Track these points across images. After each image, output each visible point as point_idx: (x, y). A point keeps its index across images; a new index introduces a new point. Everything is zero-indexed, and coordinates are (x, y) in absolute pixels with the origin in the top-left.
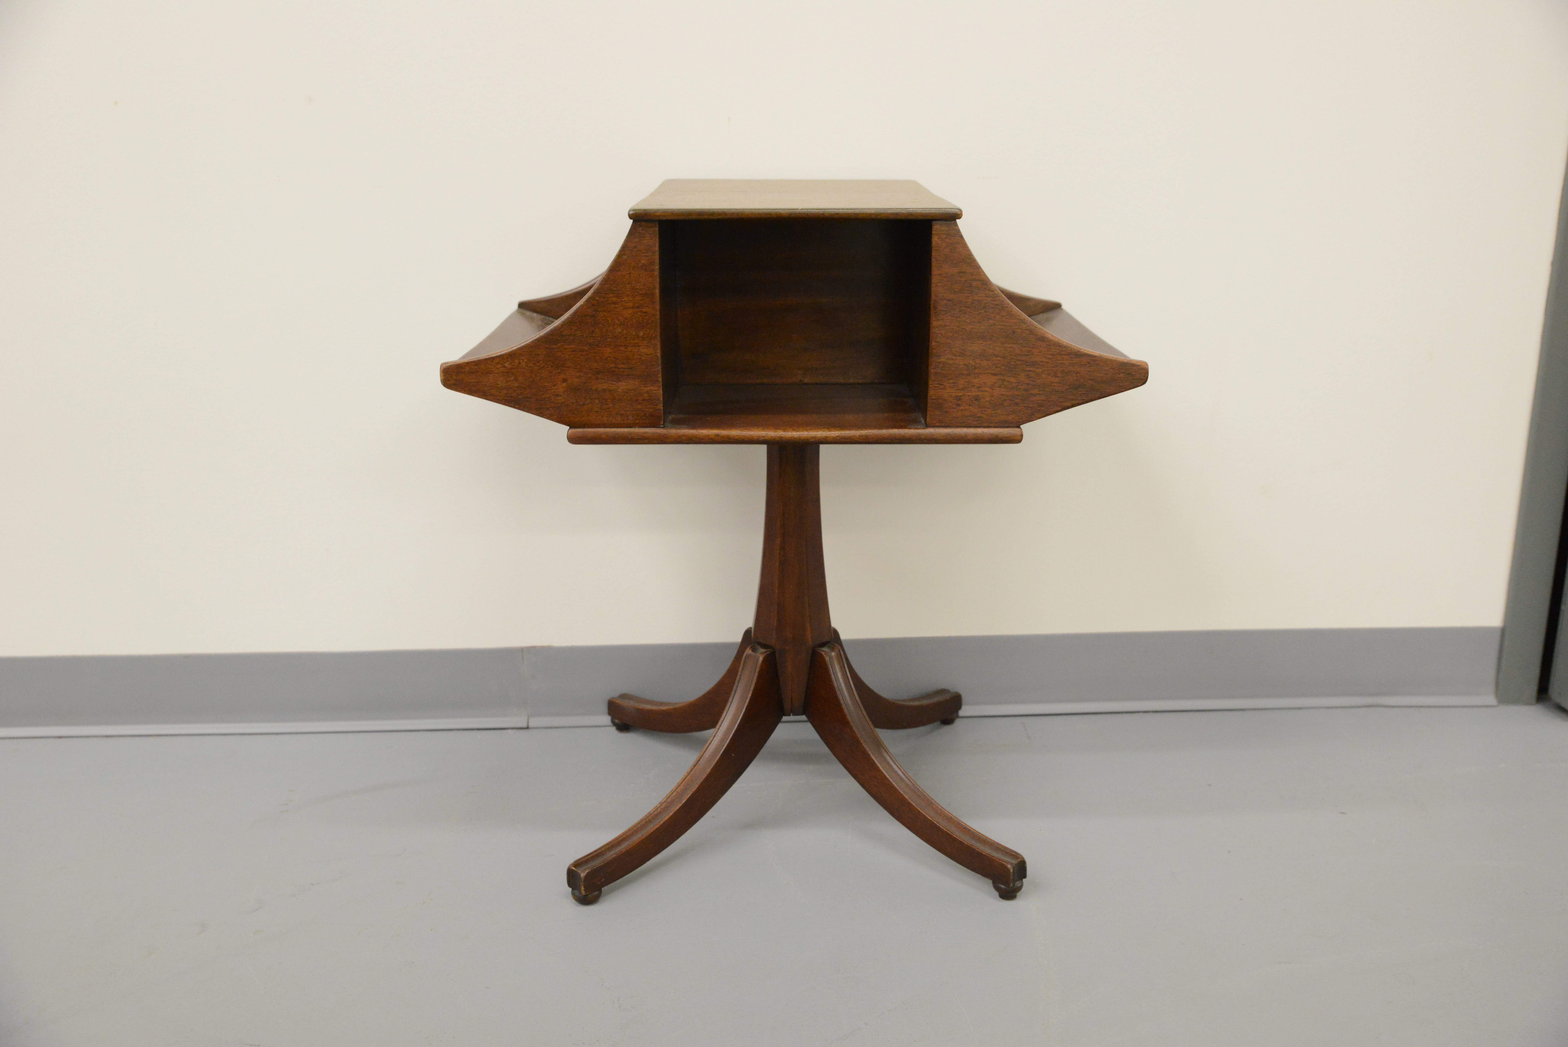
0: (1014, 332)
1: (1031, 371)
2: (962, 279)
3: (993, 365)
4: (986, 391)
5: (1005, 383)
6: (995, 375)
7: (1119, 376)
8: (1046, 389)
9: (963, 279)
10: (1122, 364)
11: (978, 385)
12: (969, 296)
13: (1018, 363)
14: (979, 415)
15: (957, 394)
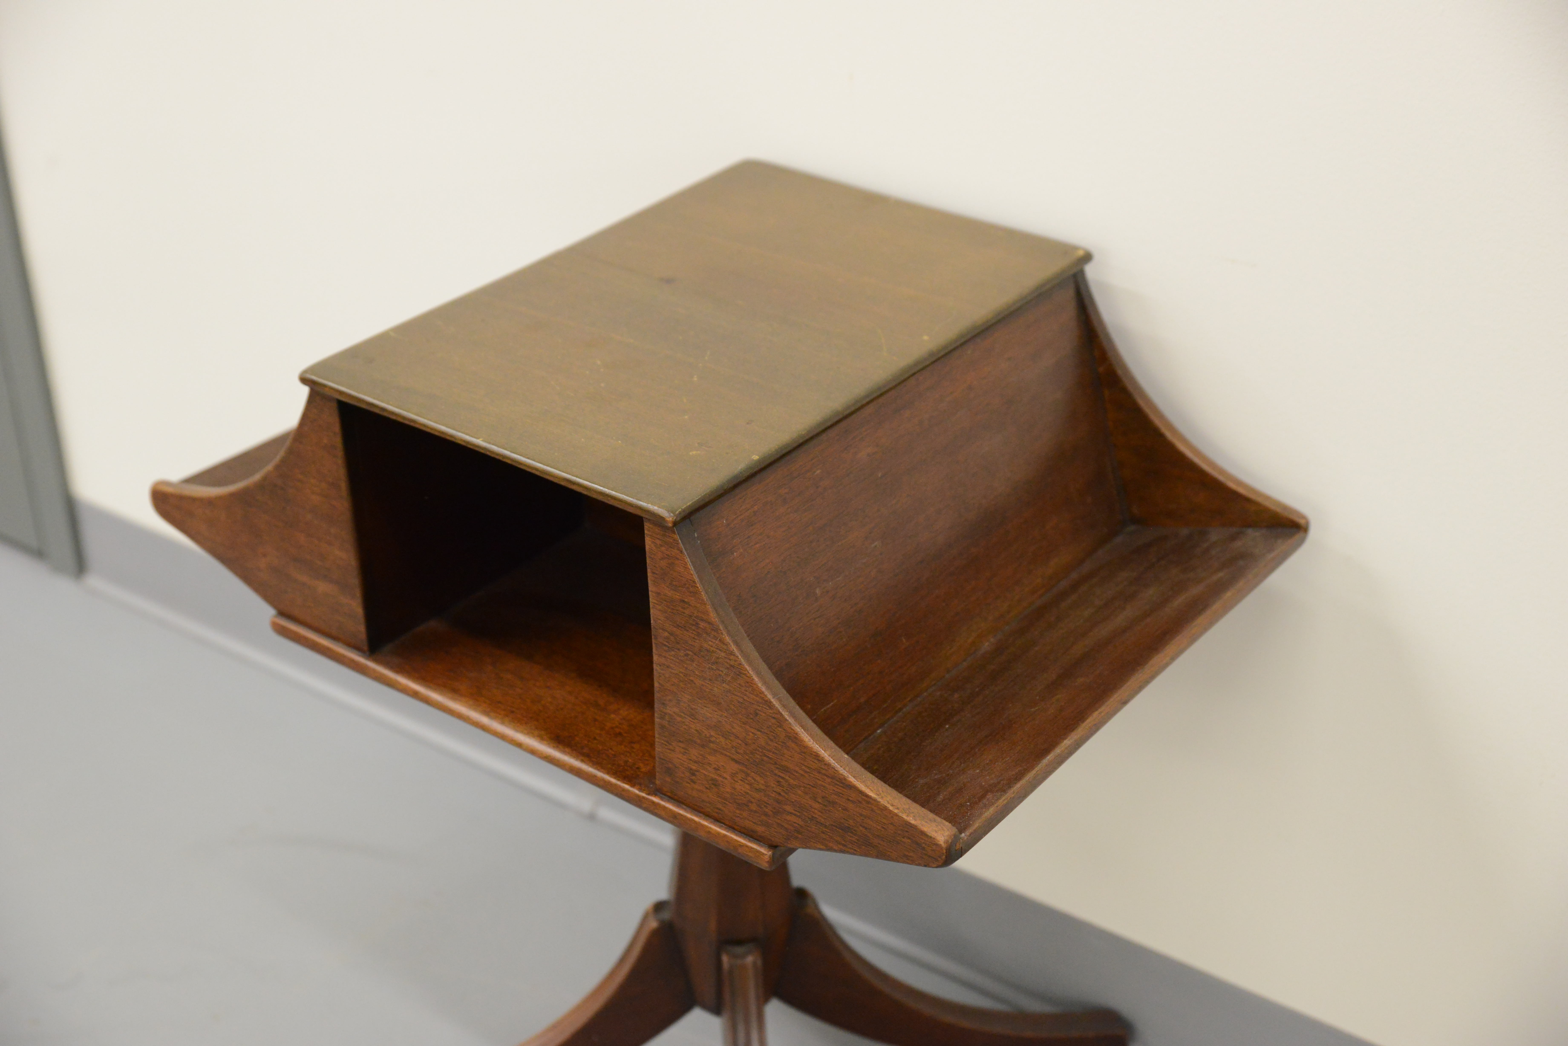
0: (757, 714)
1: (783, 778)
2: (685, 611)
3: (733, 747)
4: (726, 779)
5: (749, 778)
6: (736, 762)
7: (903, 840)
8: (805, 813)
9: (687, 612)
10: (906, 824)
11: (715, 766)
12: (696, 639)
13: (765, 758)
14: (720, 806)
15: (690, 765)
